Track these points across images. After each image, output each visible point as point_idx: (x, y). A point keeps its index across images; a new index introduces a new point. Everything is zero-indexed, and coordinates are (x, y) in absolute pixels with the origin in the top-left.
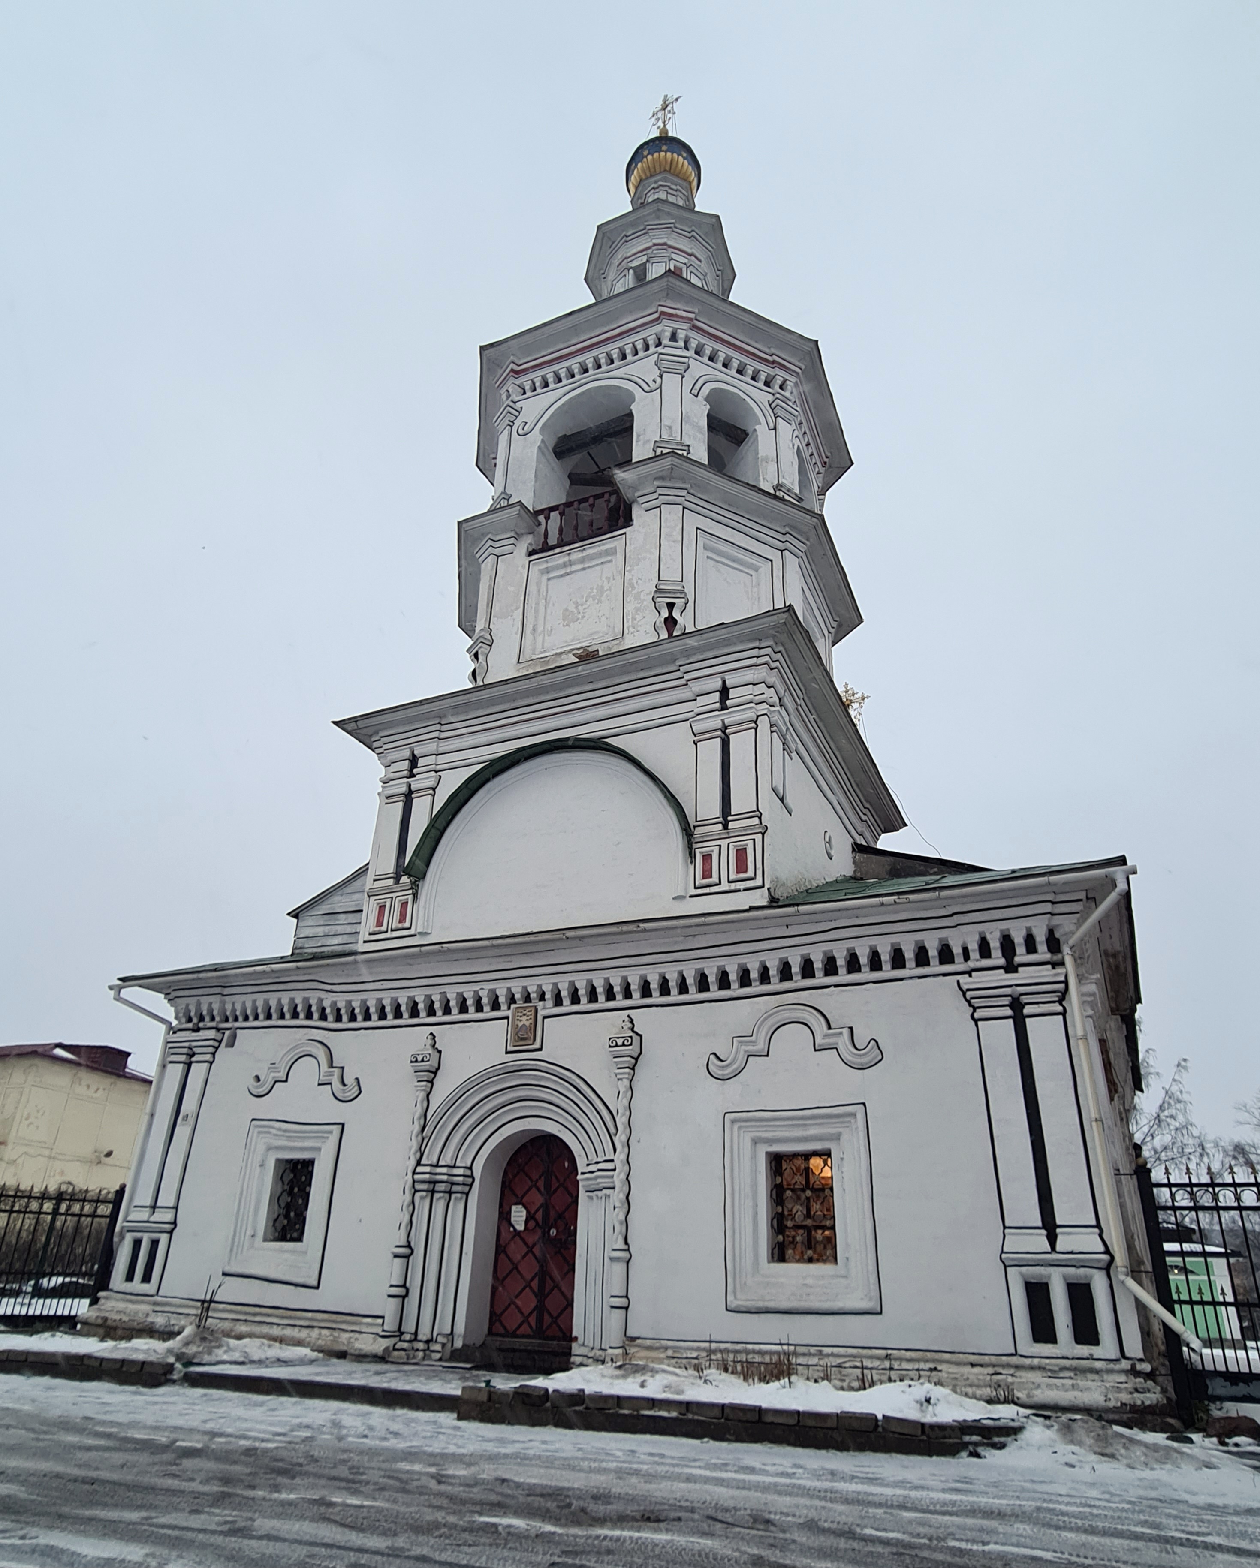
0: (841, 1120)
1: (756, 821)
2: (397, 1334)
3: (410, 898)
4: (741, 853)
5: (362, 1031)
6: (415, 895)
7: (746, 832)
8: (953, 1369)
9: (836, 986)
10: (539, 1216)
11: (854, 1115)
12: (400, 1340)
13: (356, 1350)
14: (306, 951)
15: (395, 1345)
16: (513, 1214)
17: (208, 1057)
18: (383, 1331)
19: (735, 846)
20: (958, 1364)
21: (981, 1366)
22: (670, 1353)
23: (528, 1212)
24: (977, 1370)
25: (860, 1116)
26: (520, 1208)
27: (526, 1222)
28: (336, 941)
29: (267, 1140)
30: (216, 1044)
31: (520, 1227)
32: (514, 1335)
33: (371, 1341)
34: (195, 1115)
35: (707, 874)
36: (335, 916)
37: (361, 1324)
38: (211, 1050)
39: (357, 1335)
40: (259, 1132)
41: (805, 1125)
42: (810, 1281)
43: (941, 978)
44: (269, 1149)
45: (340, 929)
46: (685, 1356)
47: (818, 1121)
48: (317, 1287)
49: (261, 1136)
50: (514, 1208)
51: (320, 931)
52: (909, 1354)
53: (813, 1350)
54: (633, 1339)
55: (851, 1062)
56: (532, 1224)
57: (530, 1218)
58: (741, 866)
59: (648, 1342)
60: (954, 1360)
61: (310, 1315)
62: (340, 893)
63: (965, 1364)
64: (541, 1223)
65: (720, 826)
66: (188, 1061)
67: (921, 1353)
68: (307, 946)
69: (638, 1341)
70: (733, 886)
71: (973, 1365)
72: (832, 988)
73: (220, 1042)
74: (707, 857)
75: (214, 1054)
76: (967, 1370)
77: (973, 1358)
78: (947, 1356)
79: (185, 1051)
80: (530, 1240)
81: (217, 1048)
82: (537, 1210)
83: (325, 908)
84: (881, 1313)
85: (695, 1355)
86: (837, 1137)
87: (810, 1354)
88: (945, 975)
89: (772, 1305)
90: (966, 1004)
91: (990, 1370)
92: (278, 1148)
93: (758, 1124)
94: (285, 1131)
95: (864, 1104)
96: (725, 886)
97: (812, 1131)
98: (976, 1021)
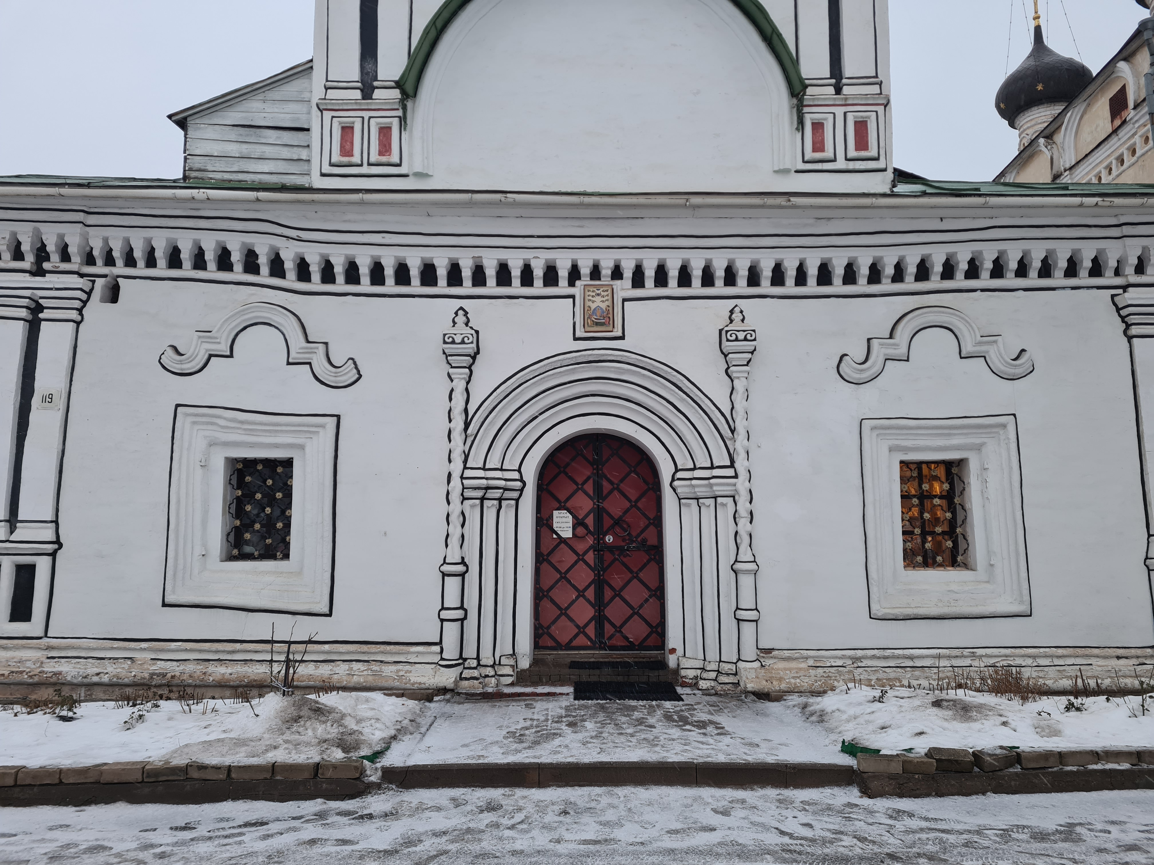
0: (988, 430)
1: (876, 89)
2: (460, 661)
3: (395, 122)
4: (861, 127)
5: (350, 297)
6: (403, 120)
7: (867, 101)
8: (1101, 662)
9: (983, 290)
10: (590, 521)
11: (1004, 426)
12: (465, 668)
13: (413, 684)
14: (211, 175)
15: (461, 673)
16: (555, 520)
17: (74, 315)
18: (442, 659)
19: (855, 117)
20: (1105, 657)
21: (1127, 658)
22: (811, 662)
23: (574, 517)
24: (1122, 662)
25: (1011, 428)
26: (564, 513)
27: (574, 528)
28: (266, 166)
29: (207, 433)
30: (84, 297)
31: (567, 533)
32: (568, 646)
33: (432, 672)
34: (64, 395)
35: (818, 146)
36: (258, 131)
37: (409, 653)
38: (77, 304)
39: (408, 667)
40: (194, 423)
41: (949, 435)
42: (954, 587)
43: (1095, 291)
44: (212, 444)
45: (269, 151)
46: (829, 664)
47: (965, 431)
48: (330, 615)
49: (197, 427)
50: (556, 513)
51: (233, 149)
52: (1060, 651)
53: (966, 652)
54: (769, 651)
55: (1002, 372)
56: (581, 530)
57: (578, 523)
58: (862, 143)
59: (787, 654)
60: (1102, 654)
61: (327, 647)
62: (261, 97)
63: (1112, 657)
64: (592, 529)
65: (831, 90)
66: (30, 317)
67: (1071, 649)
68: (210, 168)
69: (775, 653)
70: (851, 165)
71: (1118, 658)
72: (979, 293)
73: (89, 294)
74: (818, 127)
75: (80, 311)
76: (1114, 662)
77: (1120, 652)
78: (1096, 651)
79: (25, 302)
80: (580, 547)
81: (85, 303)
82: (587, 515)
83: (234, 116)
84: (1030, 616)
85: (840, 663)
86: (978, 448)
87: (963, 656)
88: (1099, 288)
89: (922, 612)
90: (1120, 319)
91: (1135, 661)
92: (226, 444)
93: (898, 432)
94: (242, 422)
95: (1014, 415)
96: (840, 164)
97: (955, 441)
98: (1130, 338)
